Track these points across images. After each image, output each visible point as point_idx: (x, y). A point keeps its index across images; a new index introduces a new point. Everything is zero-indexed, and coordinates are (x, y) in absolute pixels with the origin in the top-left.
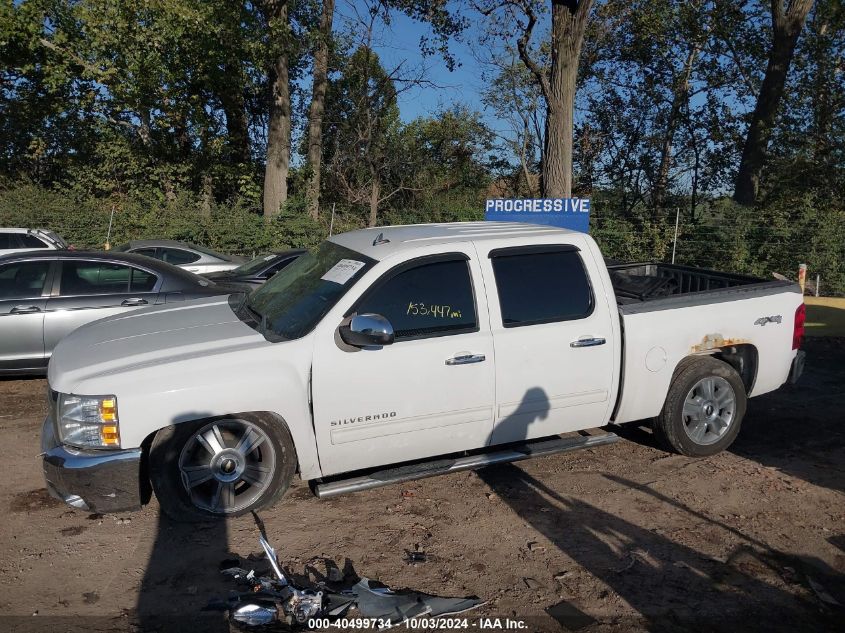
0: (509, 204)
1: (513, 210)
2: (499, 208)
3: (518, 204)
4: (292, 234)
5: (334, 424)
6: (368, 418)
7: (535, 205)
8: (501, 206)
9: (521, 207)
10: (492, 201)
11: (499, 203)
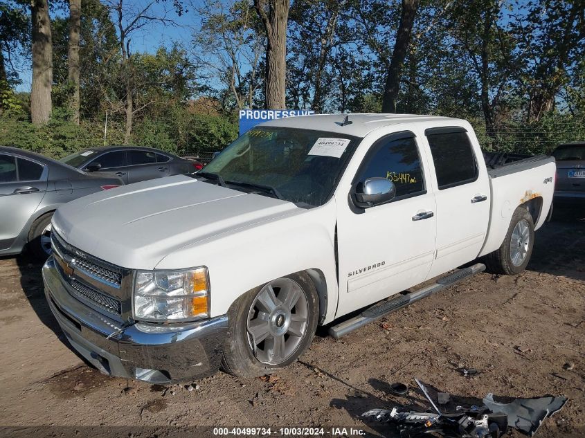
0: (257, 113)
1: (260, 118)
2: (250, 116)
3: (264, 114)
4: (64, 137)
5: (350, 275)
6: (369, 268)
7: (276, 115)
8: (251, 115)
9: (266, 116)
10: (243, 111)
11: (250, 113)
